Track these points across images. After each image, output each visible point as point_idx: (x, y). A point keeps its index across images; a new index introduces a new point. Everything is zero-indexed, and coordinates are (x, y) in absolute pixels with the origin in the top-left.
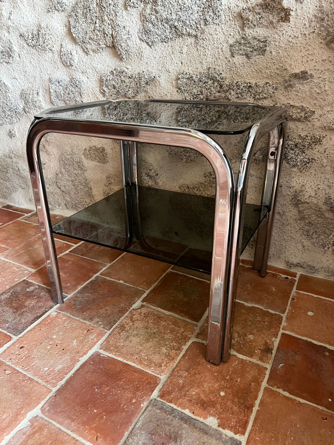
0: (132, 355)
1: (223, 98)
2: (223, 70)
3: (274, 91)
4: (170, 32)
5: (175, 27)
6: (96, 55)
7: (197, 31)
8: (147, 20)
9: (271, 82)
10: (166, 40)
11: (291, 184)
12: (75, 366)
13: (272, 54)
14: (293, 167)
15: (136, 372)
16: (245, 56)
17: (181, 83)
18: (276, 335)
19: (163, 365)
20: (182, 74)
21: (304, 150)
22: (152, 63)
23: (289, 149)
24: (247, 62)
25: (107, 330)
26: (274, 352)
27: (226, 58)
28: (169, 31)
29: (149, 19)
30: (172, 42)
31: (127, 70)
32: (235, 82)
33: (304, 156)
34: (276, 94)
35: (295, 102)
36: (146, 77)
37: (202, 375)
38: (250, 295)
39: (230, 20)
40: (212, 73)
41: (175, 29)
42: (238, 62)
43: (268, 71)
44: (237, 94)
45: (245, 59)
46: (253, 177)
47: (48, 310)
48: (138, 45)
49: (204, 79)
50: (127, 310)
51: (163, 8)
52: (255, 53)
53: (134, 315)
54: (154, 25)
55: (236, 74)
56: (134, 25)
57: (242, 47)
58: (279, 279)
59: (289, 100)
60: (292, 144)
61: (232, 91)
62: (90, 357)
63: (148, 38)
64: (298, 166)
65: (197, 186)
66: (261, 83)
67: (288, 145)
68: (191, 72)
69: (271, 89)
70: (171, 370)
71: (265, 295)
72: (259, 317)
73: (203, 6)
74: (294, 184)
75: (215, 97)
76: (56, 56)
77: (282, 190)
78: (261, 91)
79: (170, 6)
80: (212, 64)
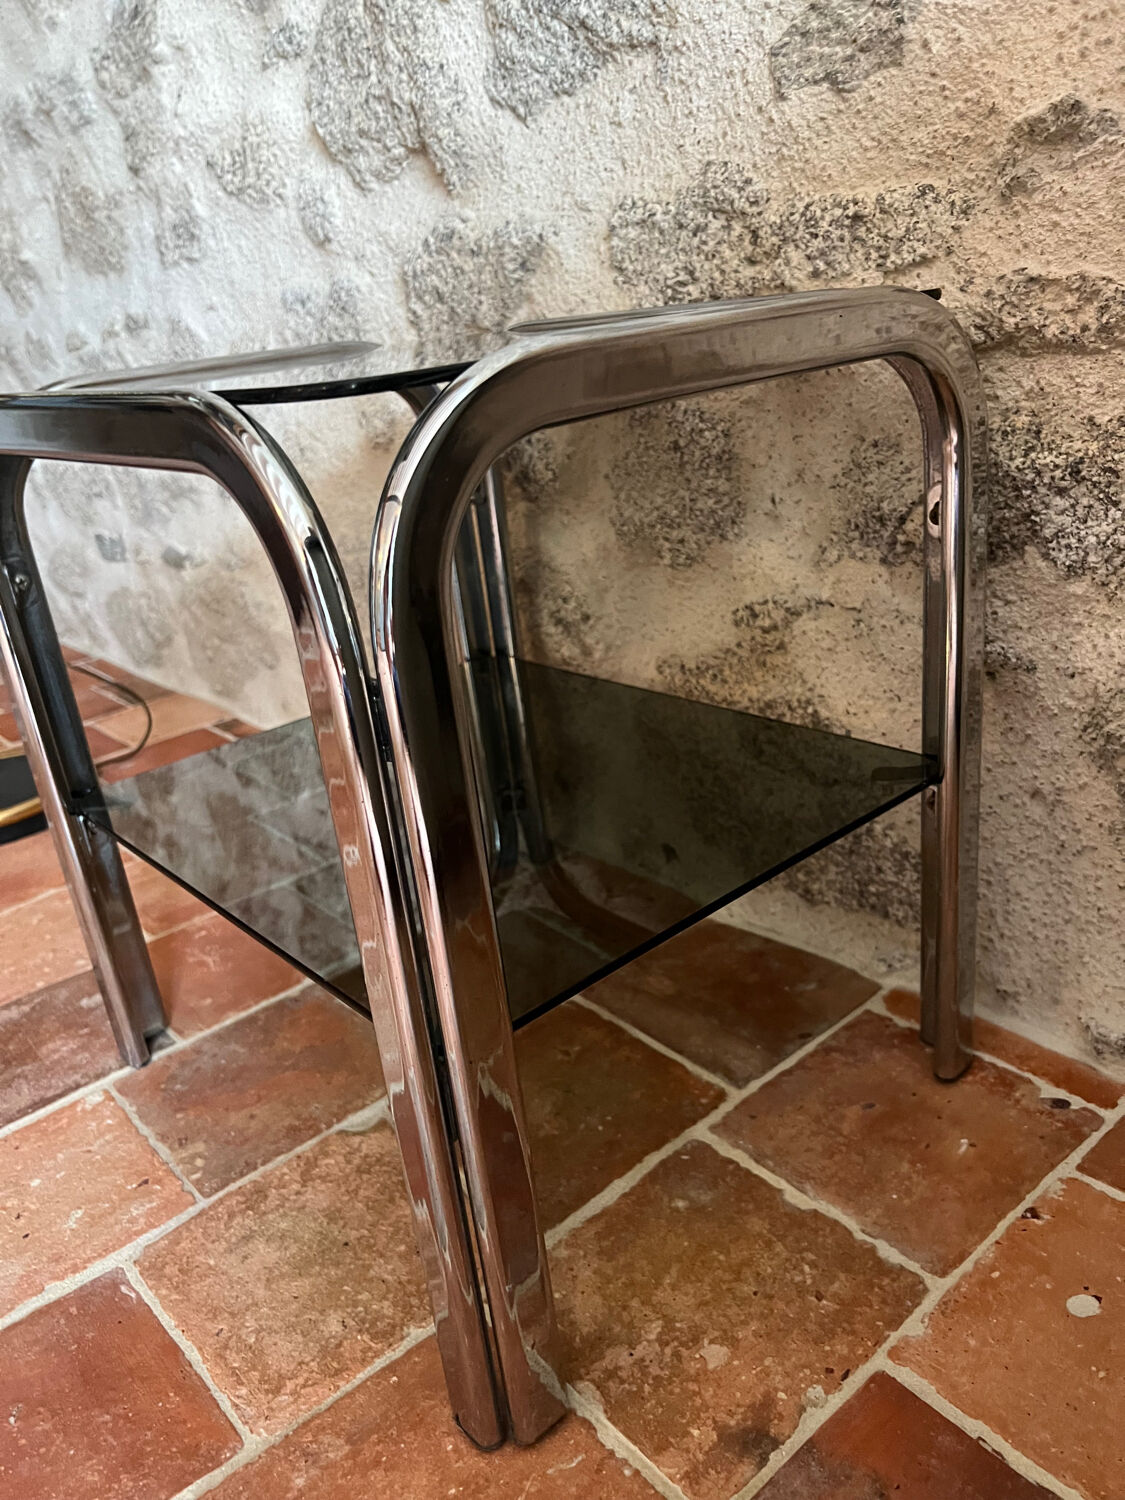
0: (215, 1313)
1: (768, 287)
2: (755, 166)
3: (960, 223)
4: (574, 51)
5: (584, 24)
6: (387, 188)
7: (655, 20)
9: (945, 182)
10: (566, 86)
11: (1071, 656)
12: (18, 1308)
13: (930, 50)
14: (1068, 577)
15: (179, 1389)
16: (826, 85)
17: (622, 244)
18: (838, 1373)
19: (290, 1385)
20: (622, 207)
21: (1112, 489)
22: (532, 184)
23: (1043, 490)
24: (840, 111)
25: (202, 1193)
26: (778, 1459)
27: (760, 109)
30: (587, 86)
31: (461, 226)
32: (801, 206)
33: (1114, 521)
34: (966, 234)
35: (1049, 263)
36: (515, 241)
37: (395, 1475)
38: (831, 1156)
40: (715, 187)
41: (585, 32)
42: (804, 117)
43: (921, 135)
44: (809, 258)
45: (829, 95)
46: (909, 626)
47: (86, 1084)
48: (488, 124)
49: (691, 214)
50: (319, 1131)
52: (865, 62)
53: (326, 1155)
54: (520, 36)
55: (803, 171)
56: (471, 53)
57: (814, 48)
58: (1018, 1101)
59: (1023, 252)
60: (1057, 466)
61: (791, 248)
62: (81, 1289)
63: (514, 90)
64: (1094, 570)
65: (712, 662)
66: (901, 192)
67: (1039, 473)
68: (650, 195)
69: (945, 217)
70: (304, 1416)
71: (905, 1167)
72: (813, 1265)
74: (1083, 658)
75: (738, 285)
76: (293, 213)
77: (1037, 688)
78: (901, 232)
80: (718, 148)
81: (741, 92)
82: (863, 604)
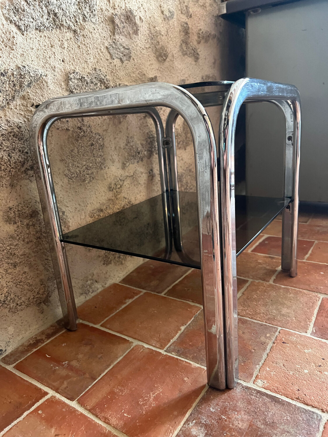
5: (55, 14)
10: (42, 28)
20: (73, 73)
27: (107, 60)
39: (102, 22)
40: (100, 75)
42: (117, 65)
57: (115, 51)
80: (96, 65)
81: (101, 54)
82: (134, 174)
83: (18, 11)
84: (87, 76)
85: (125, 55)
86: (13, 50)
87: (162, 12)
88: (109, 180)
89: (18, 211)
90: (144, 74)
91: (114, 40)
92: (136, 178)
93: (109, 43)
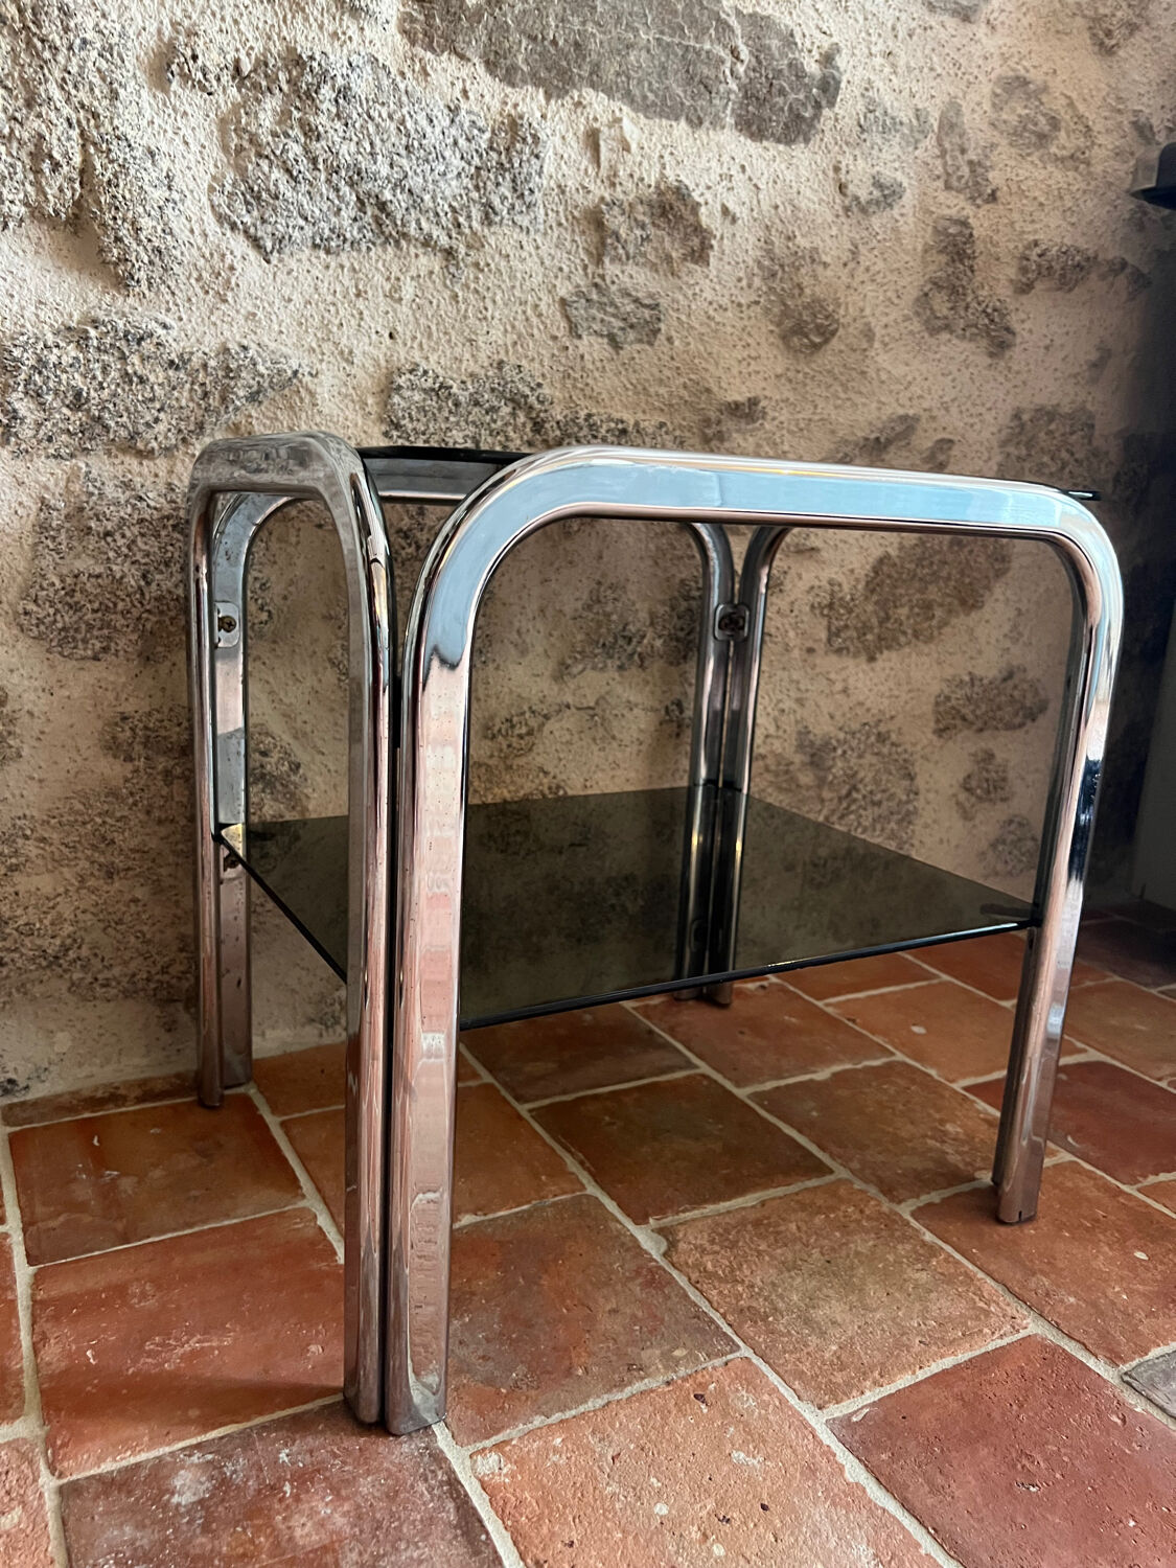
2: (543, 375)
4: (355, 220)
5: (382, 206)
7: (454, 235)
8: (267, 151)
10: (333, 244)
13: (672, 343)
16: (606, 340)
17: (403, 404)
19: (981, 1304)
20: (411, 372)
22: (274, 317)
24: (612, 359)
25: (732, 1352)
27: (555, 338)
28: (353, 215)
29: (278, 152)
31: (161, 331)
32: (582, 414)
36: (261, 369)
37: (1058, 1256)
38: (787, 1055)
39: (560, 224)
40: (511, 381)
41: (377, 212)
42: (590, 355)
45: (608, 347)
48: (211, 238)
49: (487, 396)
50: (660, 1268)
51: (338, 125)
52: (632, 335)
53: (700, 1265)
54: (295, 179)
55: (583, 390)
56: (192, 157)
57: (596, 311)
63: (264, 221)
68: (440, 371)
69: (671, 445)
70: (1011, 1299)
71: (805, 1039)
72: (883, 1084)
73: (476, 161)
79: (372, 129)
80: (507, 352)
81: (535, 320)
82: (597, 703)
83: (258, 198)
84: (463, 382)
85: (632, 326)
86: (225, 301)
87: (842, 188)
88: (493, 702)
89: (146, 728)
90: (708, 390)
91: (598, 280)
92: (603, 719)
93: (578, 286)
